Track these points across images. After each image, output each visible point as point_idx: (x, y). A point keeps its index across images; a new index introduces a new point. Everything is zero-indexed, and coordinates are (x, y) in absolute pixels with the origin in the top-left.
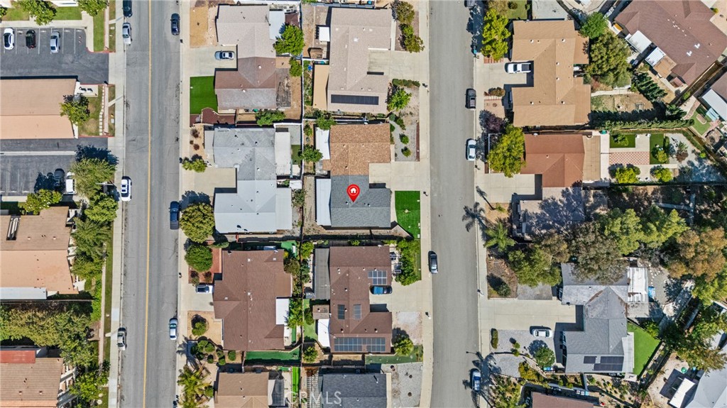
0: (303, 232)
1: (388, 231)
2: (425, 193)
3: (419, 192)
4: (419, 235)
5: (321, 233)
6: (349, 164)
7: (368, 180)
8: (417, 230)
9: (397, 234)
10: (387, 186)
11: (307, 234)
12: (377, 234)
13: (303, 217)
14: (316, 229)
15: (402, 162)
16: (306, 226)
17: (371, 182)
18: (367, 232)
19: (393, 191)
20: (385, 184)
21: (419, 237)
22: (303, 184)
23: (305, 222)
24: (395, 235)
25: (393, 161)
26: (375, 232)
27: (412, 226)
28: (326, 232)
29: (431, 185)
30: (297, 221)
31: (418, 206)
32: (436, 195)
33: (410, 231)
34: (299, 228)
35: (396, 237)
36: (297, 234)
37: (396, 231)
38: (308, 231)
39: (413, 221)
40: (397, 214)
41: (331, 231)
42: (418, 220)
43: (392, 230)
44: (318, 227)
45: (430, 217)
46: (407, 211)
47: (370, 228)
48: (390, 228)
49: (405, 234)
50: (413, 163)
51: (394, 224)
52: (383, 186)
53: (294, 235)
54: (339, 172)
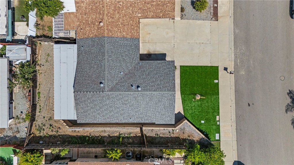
0: (34, 130)
1: (170, 129)
2: (226, 69)
3: (217, 67)
4: (217, 135)
5: (61, 132)
6: (106, 18)
7: (138, 47)
8: (214, 127)
9: (185, 136)
10: (168, 59)
11: (37, 134)
12: (153, 135)
13: (34, 107)
14: (54, 124)
15: (191, 21)
16: (39, 120)
17: (143, 50)
18: (135, 131)
19: (178, 64)
20: (165, 55)
21: (217, 138)
22: (34, 53)
23: (37, 113)
24: (181, 137)
25: (178, 18)
26: (148, 131)
27: (207, 120)
28: (69, 131)
29: (236, 57)
30: (25, 112)
31: (215, 90)
32: (243, 73)
33: (203, 128)
34: (27, 123)
35: (184, 140)
36: (23, 134)
37: (183, 130)
38: (40, 129)
39: (208, 113)
40: (184, 101)
41: (77, 129)
42: (216, 110)
43: (177, 129)
44: (57, 121)
45: (234, 106)
46: (198, 97)
47: (141, 125)
48: (174, 126)
49: (197, 136)
50: (208, 23)
51: (179, 118)
52: (162, 57)
53: (18, 136)
54: (91, 32)
